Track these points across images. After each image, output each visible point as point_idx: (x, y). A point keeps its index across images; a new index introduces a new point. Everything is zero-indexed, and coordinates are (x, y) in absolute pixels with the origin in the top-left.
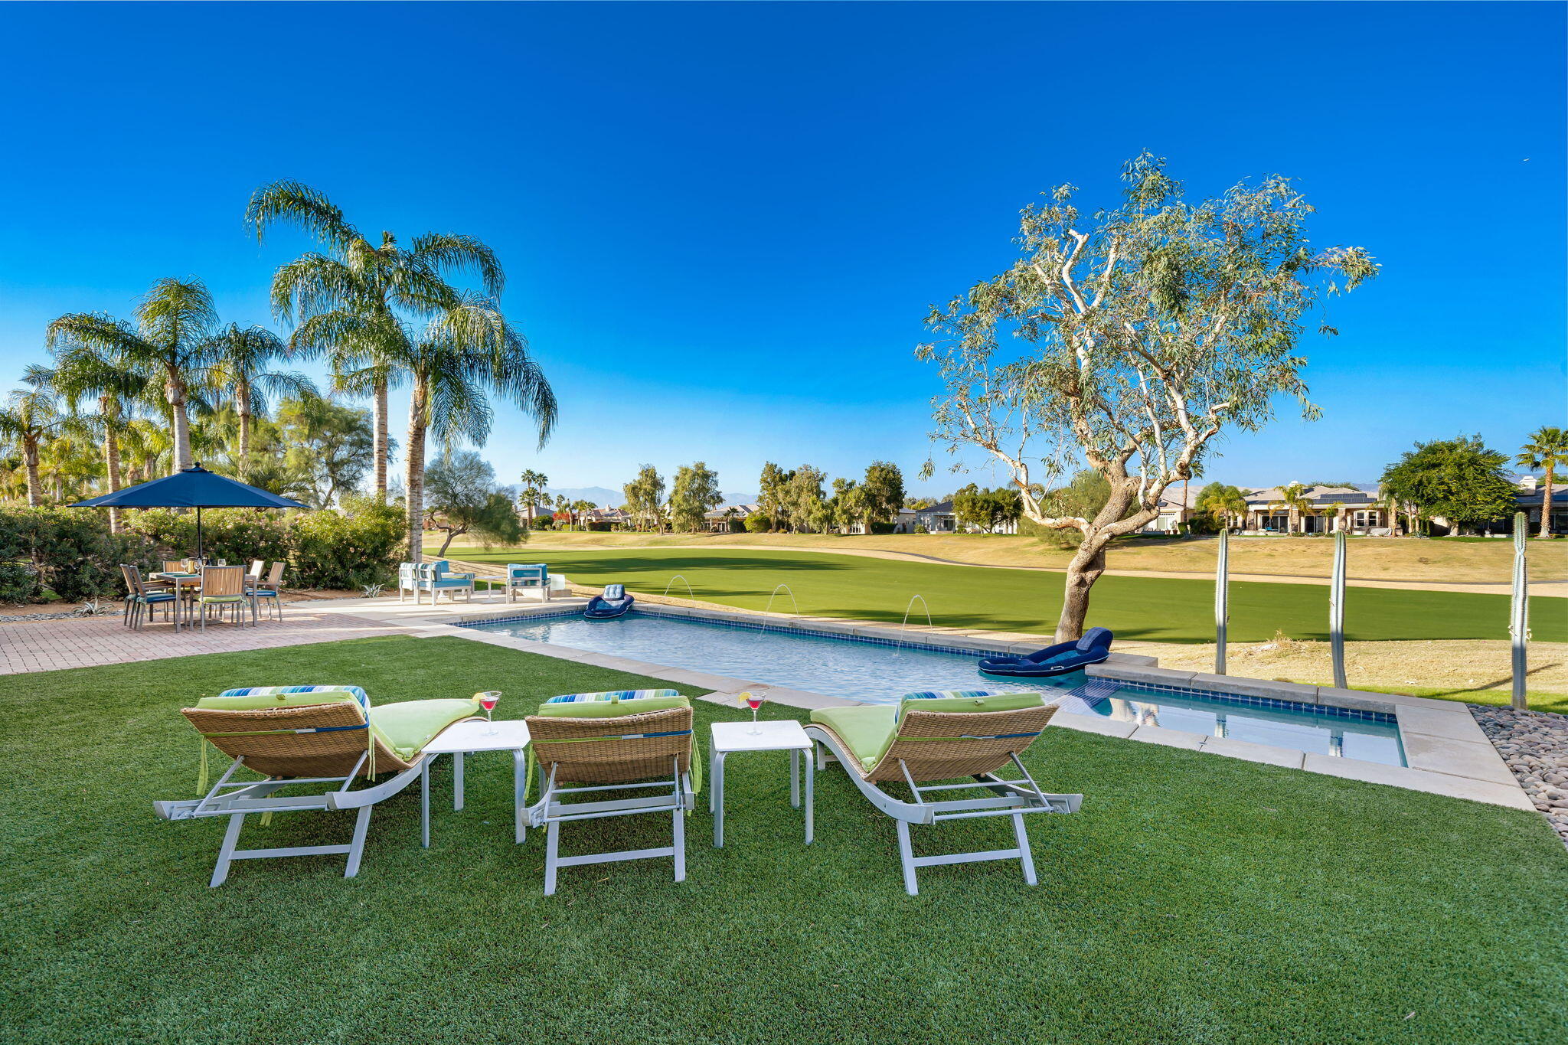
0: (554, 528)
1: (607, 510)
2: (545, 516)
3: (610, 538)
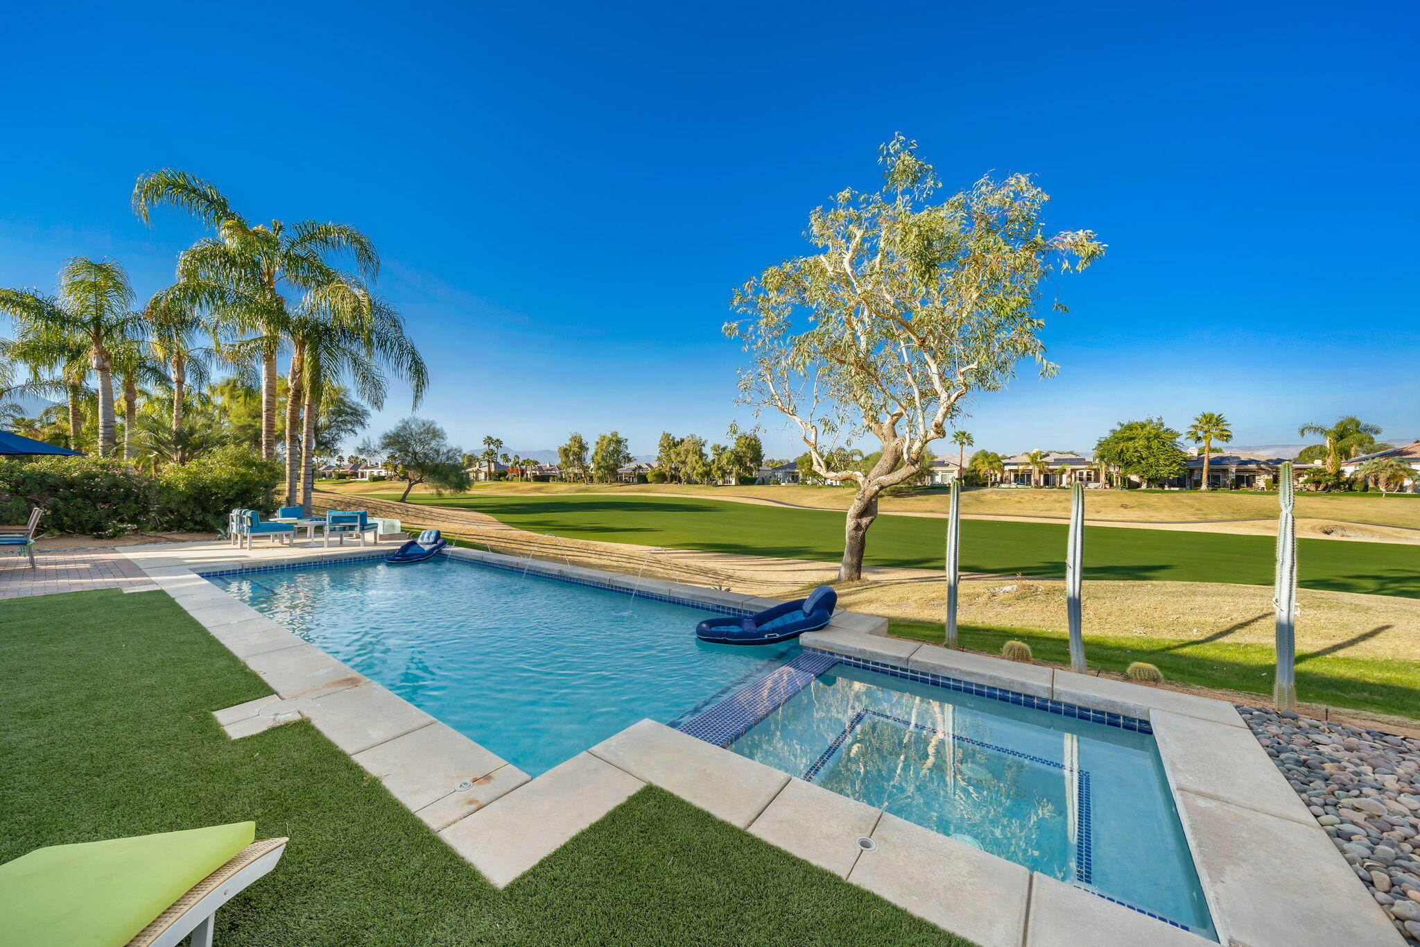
0: (508, 479)
1: (548, 466)
2: (501, 470)
3: (549, 487)
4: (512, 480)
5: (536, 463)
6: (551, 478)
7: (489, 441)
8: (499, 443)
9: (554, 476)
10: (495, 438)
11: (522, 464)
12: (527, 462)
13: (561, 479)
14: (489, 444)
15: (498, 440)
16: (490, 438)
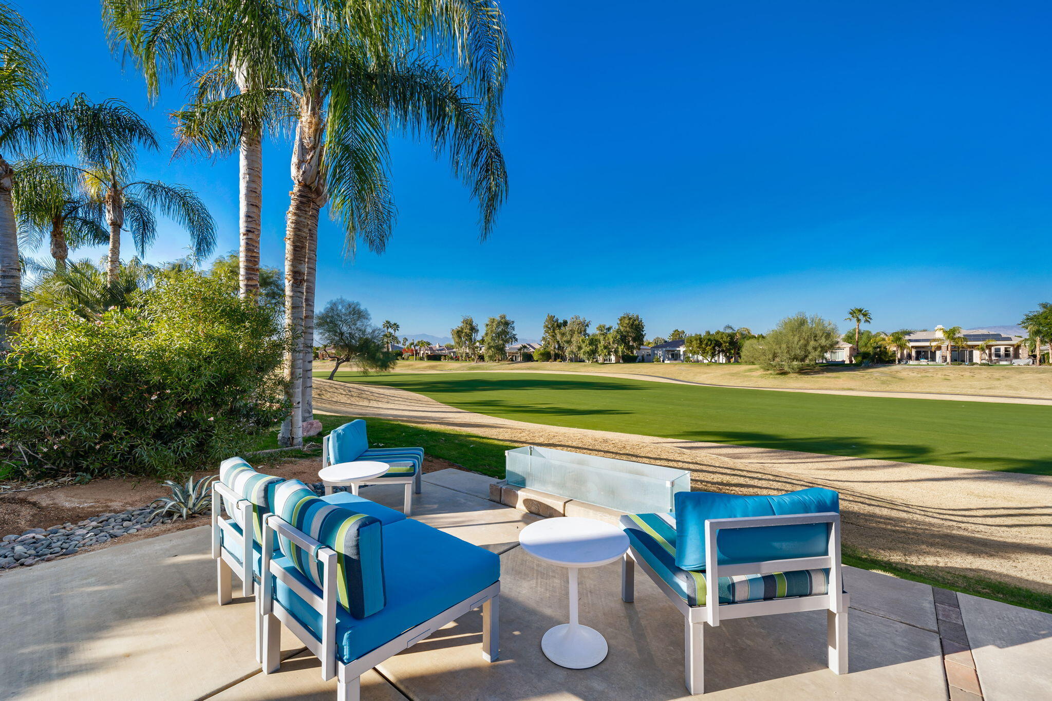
0: (403, 359)
1: (437, 347)
2: (398, 351)
3: (441, 365)
4: (407, 359)
5: (429, 344)
6: (443, 357)
7: (388, 324)
8: (396, 327)
9: (445, 356)
10: (392, 322)
11: (416, 345)
12: (421, 343)
13: (452, 358)
14: (388, 328)
15: (395, 324)
16: (388, 322)
